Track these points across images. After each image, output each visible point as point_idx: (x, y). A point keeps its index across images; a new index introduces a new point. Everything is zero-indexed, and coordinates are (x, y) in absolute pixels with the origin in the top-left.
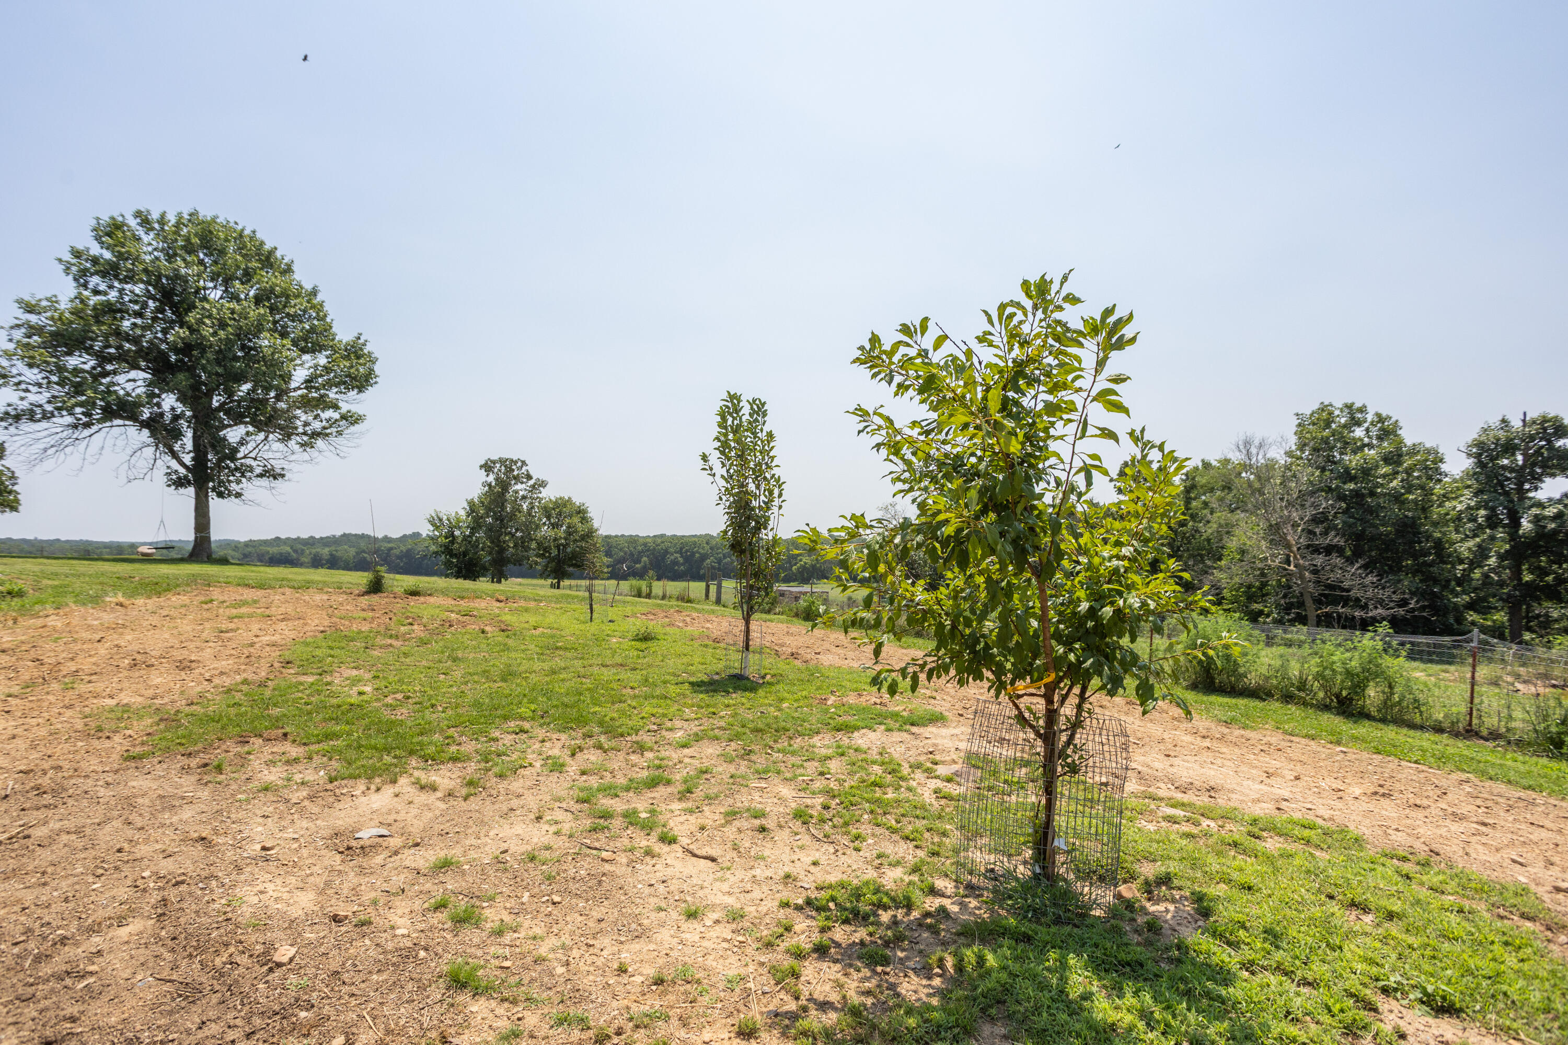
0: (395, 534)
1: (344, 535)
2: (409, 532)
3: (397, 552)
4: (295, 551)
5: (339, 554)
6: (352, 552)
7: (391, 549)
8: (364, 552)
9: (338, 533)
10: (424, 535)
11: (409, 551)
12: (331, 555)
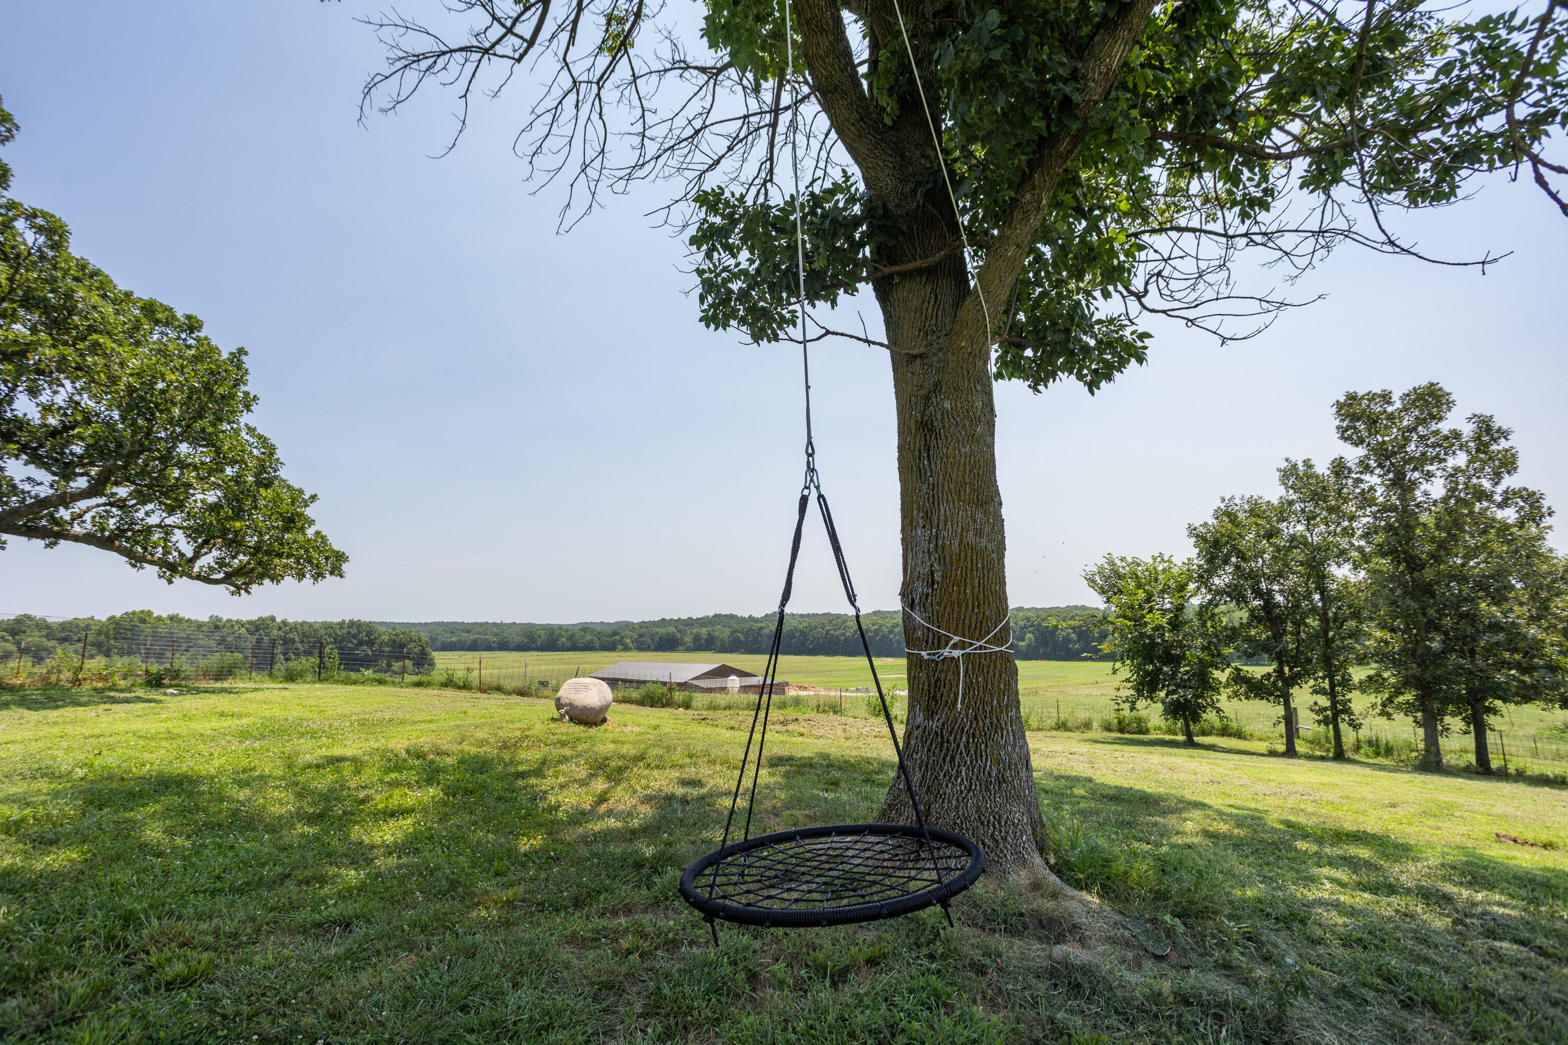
1: (716, 616)
4: (679, 631)
5: (716, 634)
6: (727, 632)
7: (761, 628)
8: (737, 631)
9: (711, 614)
12: (709, 634)
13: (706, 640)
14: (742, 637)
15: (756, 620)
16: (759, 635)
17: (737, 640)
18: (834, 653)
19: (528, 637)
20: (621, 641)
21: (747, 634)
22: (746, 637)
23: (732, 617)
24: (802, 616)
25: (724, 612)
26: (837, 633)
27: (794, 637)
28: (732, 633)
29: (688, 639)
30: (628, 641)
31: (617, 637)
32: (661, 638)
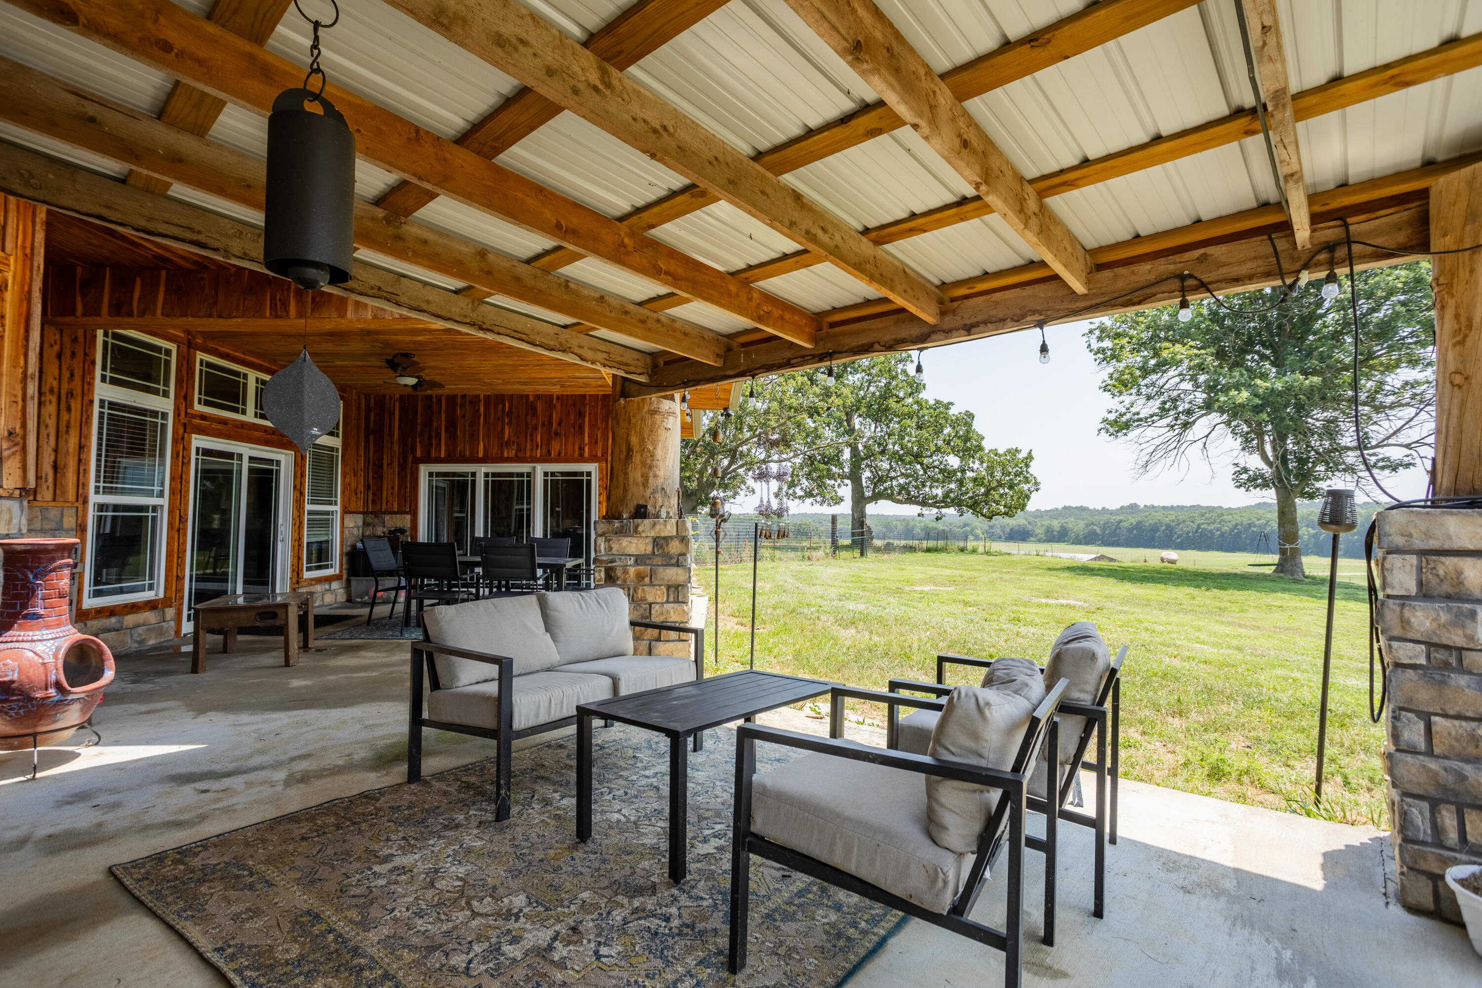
0: (1113, 506)
1: (1065, 508)
2: (1126, 504)
3: (1126, 524)
4: (1030, 523)
5: (1070, 526)
6: (1081, 525)
7: (1121, 521)
8: (1092, 524)
9: (1060, 507)
10: (1142, 506)
11: (1139, 523)
12: (1062, 527)
13: (1059, 532)
14: (1098, 530)
15: (1112, 513)
16: (1118, 527)
17: (1094, 533)
18: (1208, 548)
19: (885, 527)
20: (972, 532)
21: (1104, 527)
22: (1103, 530)
23: (1083, 509)
24: (1164, 508)
25: (1074, 505)
26: (1211, 527)
27: (1158, 530)
28: (1087, 525)
29: (1040, 531)
30: (979, 532)
31: (968, 528)
32: (1011, 530)
